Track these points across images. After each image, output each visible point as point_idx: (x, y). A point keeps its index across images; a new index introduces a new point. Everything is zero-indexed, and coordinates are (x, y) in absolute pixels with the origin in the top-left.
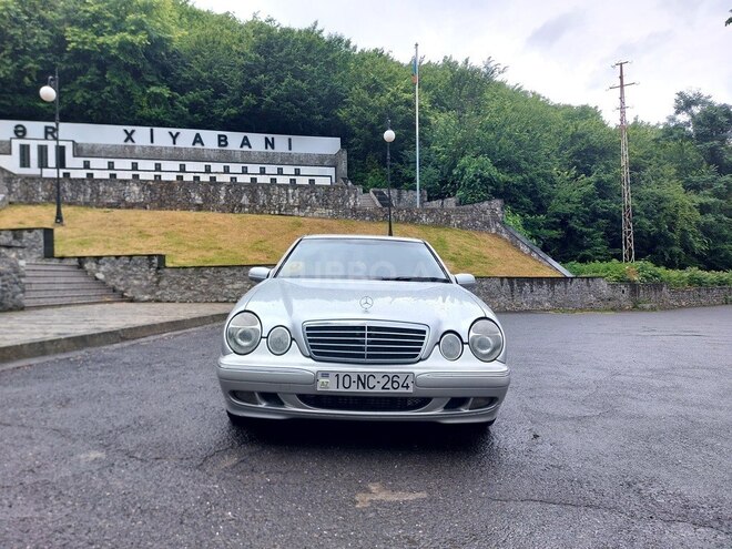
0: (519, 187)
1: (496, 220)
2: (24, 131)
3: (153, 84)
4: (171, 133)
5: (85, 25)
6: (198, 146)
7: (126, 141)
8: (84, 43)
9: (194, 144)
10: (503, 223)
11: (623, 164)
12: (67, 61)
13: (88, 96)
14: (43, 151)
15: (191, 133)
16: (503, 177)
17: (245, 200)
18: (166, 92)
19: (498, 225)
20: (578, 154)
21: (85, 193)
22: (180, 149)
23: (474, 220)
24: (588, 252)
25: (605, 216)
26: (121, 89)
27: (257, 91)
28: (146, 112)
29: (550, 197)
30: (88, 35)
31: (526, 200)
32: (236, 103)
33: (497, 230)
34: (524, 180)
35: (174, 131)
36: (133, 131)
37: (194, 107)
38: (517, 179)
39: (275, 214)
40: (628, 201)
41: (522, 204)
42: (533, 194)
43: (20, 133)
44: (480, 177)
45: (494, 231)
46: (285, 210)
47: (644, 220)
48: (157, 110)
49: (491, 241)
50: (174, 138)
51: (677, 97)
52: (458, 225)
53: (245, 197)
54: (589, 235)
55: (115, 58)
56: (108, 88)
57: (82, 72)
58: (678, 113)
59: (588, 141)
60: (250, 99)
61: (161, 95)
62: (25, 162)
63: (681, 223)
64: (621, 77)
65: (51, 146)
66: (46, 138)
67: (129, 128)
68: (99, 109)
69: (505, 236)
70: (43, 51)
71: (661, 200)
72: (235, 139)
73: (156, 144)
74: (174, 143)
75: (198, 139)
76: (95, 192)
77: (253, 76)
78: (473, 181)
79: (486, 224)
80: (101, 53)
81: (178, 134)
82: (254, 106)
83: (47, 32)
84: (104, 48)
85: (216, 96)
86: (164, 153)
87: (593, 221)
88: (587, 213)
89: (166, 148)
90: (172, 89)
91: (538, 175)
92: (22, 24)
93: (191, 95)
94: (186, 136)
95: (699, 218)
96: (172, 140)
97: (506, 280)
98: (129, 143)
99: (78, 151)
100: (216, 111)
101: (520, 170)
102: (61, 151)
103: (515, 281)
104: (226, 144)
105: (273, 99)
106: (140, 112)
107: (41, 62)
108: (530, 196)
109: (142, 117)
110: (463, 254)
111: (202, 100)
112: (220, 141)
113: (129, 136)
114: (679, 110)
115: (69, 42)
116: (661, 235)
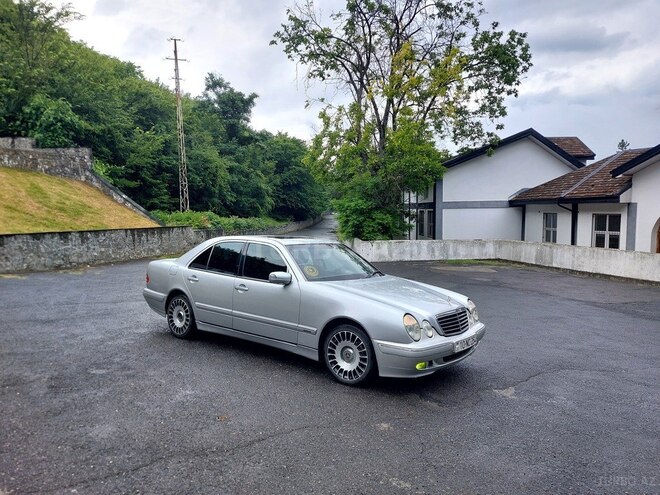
0: (98, 136)
1: (85, 168)
10: (92, 171)
11: (179, 127)
16: (84, 124)
19: (88, 173)
20: (142, 111)
23: (63, 166)
24: (156, 201)
25: (168, 170)
29: (126, 150)
31: (105, 149)
33: (87, 178)
34: (103, 131)
38: (97, 128)
40: (184, 159)
41: (102, 152)
42: (111, 144)
44: (61, 121)
45: (83, 178)
47: (196, 177)
49: (85, 189)
51: (208, 76)
52: (46, 171)
54: (155, 185)
58: (207, 89)
59: (150, 101)
63: (220, 181)
64: (175, 52)
69: (97, 185)
71: (206, 161)
78: (53, 124)
79: (75, 171)
87: (158, 174)
88: (154, 166)
91: (115, 127)
95: (229, 177)
97: (129, 232)
101: (97, 120)
103: (136, 233)
108: (107, 146)
110: (67, 202)
114: (209, 87)
116: (206, 189)
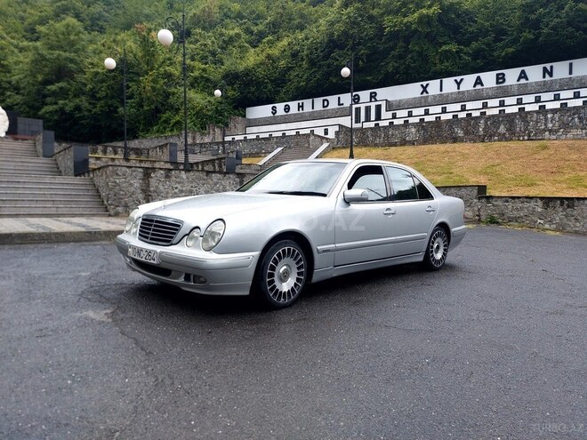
2: (359, 98)
3: (445, 43)
4: (456, 81)
5: (397, 12)
6: (479, 87)
7: (422, 93)
8: (395, 26)
9: (474, 86)
12: (385, 43)
13: (396, 65)
14: (368, 109)
15: (472, 77)
17: (502, 129)
18: (453, 47)
21: (380, 137)
22: (463, 92)
26: (420, 54)
27: (536, 25)
28: (439, 67)
30: (398, 19)
32: (514, 42)
35: (458, 78)
36: (427, 85)
37: (477, 55)
39: (524, 140)
43: (356, 100)
46: (535, 135)
48: (446, 64)
50: (459, 84)
53: (502, 127)
55: (416, 31)
56: (410, 56)
57: (393, 48)
60: (528, 35)
61: (449, 51)
62: (358, 120)
65: (373, 105)
66: (371, 101)
67: (424, 83)
68: (404, 73)
70: (371, 39)
72: (512, 75)
73: (444, 91)
74: (458, 88)
75: (479, 81)
76: (387, 136)
77: (533, 12)
80: (406, 30)
81: (462, 80)
82: (532, 40)
83: (374, 25)
84: (408, 26)
85: (497, 40)
86: (450, 98)
89: (452, 93)
90: (460, 43)
92: (358, 24)
93: (474, 45)
94: (468, 81)
96: (456, 86)
98: (425, 94)
99: (390, 106)
100: (495, 54)
102: (378, 108)
104: (504, 81)
105: (552, 28)
106: (434, 69)
107: (369, 48)
109: (435, 72)
111: (483, 46)
112: (498, 78)
113: (425, 89)
115: (385, 28)
